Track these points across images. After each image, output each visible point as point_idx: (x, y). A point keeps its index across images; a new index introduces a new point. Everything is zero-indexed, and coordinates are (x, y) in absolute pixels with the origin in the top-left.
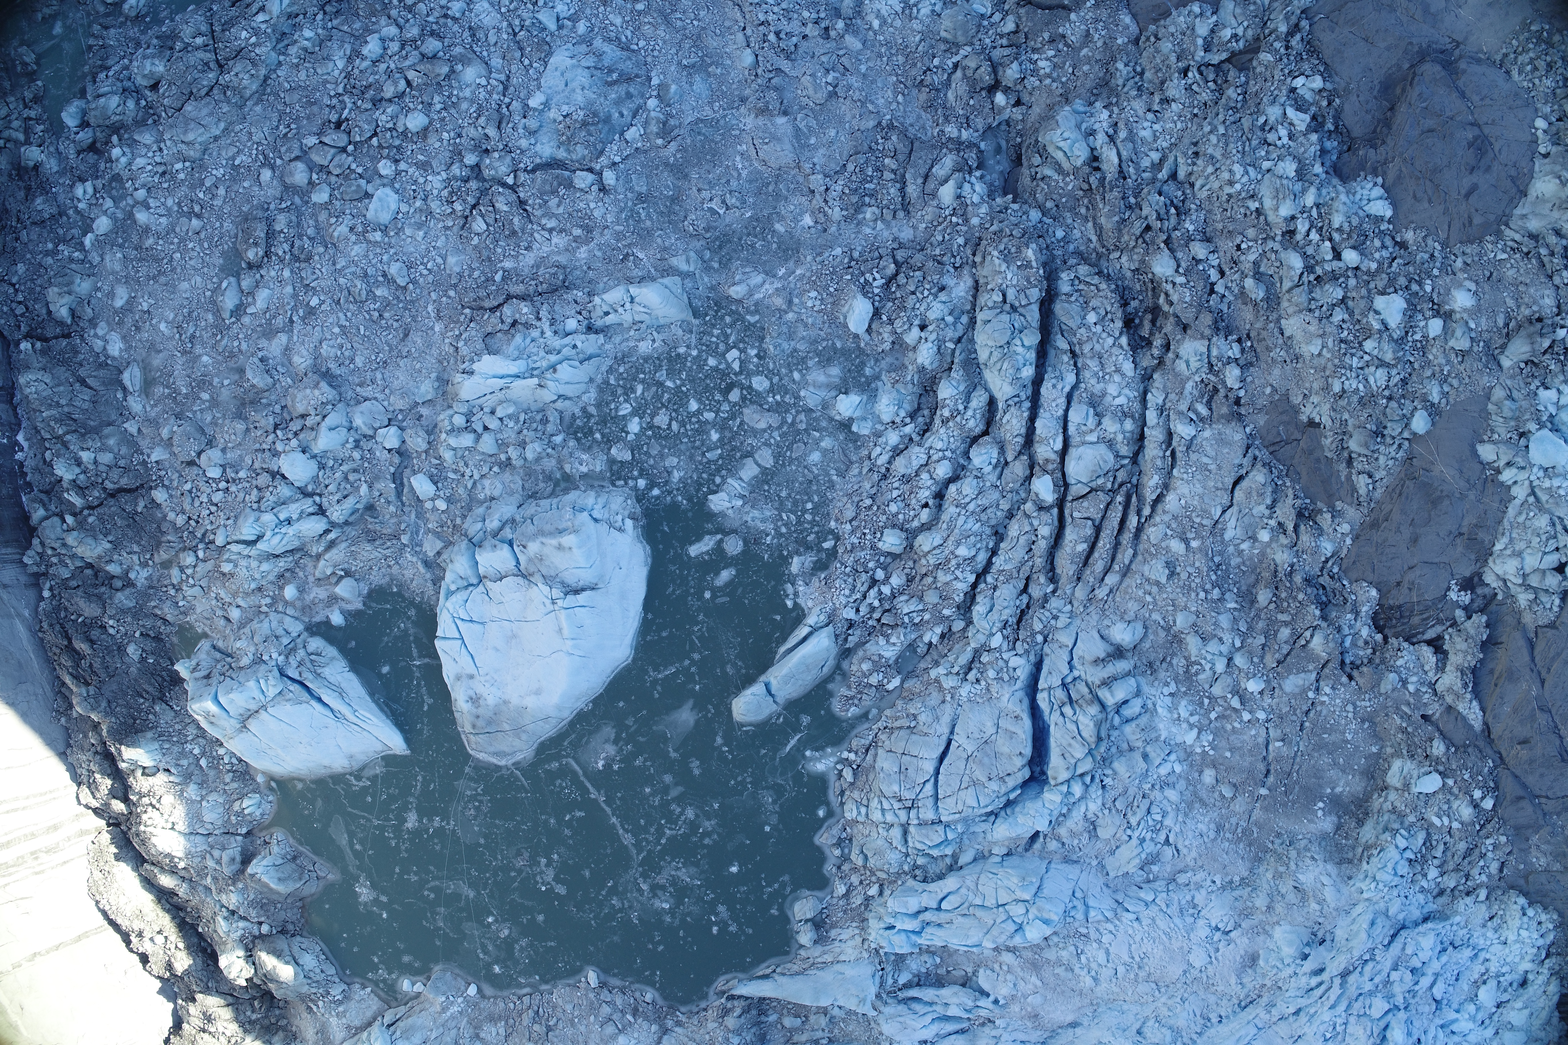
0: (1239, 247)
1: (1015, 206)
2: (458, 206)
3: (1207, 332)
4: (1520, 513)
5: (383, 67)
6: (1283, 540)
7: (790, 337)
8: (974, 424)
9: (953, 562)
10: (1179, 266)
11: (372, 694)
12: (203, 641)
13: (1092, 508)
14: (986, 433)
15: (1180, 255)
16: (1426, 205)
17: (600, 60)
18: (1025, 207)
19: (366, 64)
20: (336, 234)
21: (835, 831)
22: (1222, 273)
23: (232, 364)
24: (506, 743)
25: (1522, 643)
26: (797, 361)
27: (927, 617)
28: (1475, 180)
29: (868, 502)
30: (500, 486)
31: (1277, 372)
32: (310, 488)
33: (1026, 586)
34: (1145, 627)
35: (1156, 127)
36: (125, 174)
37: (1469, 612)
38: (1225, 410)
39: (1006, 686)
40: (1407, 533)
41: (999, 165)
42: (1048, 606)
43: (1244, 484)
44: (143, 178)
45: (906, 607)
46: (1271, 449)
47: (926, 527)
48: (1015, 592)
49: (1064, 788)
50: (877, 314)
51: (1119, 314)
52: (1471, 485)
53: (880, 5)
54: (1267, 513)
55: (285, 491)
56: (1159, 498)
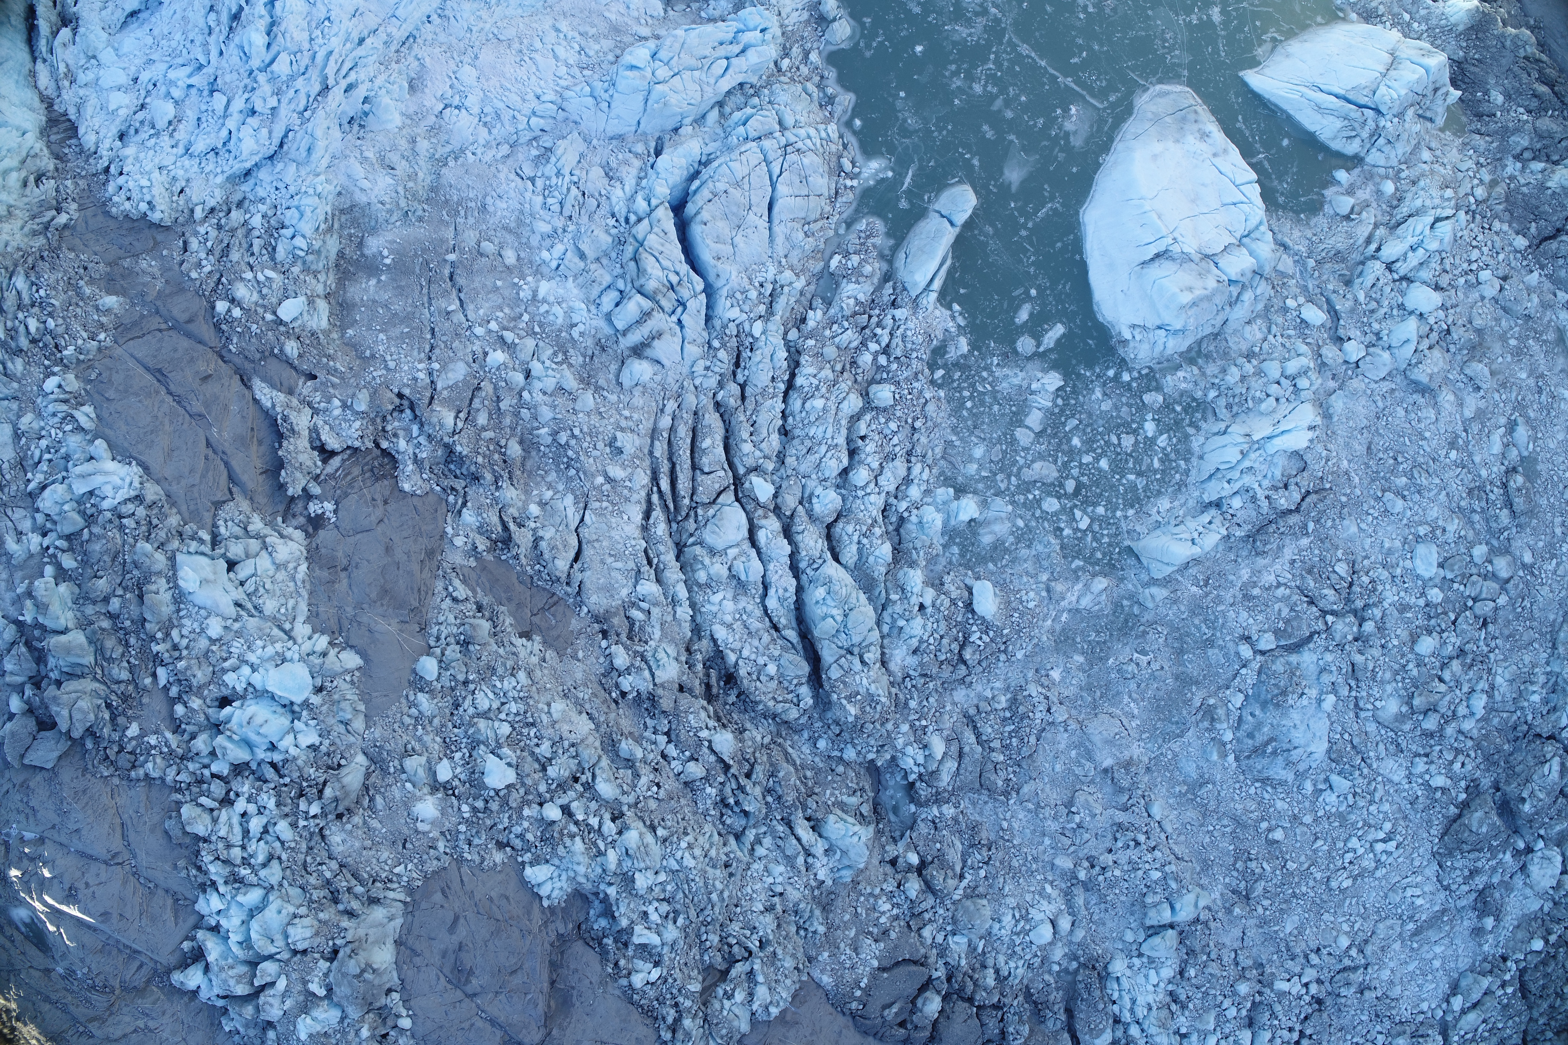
0: (658, 785)
1: (871, 756)
3: (660, 692)
4: (294, 609)
5: (1465, 689)
6: (513, 511)
7: (1037, 557)
8: (847, 530)
9: (824, 390)
10: (709, 747)
11: (1289, 117)
12: (1442, 124)
13: (709, 485)
14: (832, 527)
15: (712, 758)
16: (493, 895)
17: (1286, 759)
18: (861, 760)
19: (1479, 687)
20: (1456, 521)
21: (838, 110)
22: (664, 756)
23: (1502, 378)
24: (1162, 106)
25: (245, 478)
27: (827, 333)
28: (454, 937)
30: (1247, 336)
31: (579, 676)
32: (1404, 284)
33: (743, 392)
34: (620, 384)
35: (770, 880)
37: (307, 496)
38: (616, 621)
39: (737, 287)
40: (399, 555)
41: (891, 795)
42: (718, 378)
43: (572, 554)
45: (850, 337)
46: (555, 598)
47: (857, 417)
48: (752, 381)
49: (654, 202)
50: (969, 606)
51: (745, 682)
52: (353, 620)
53: (1050, 908)
54: (541, 533)
55: (1425, 274)
56: (647, 515)
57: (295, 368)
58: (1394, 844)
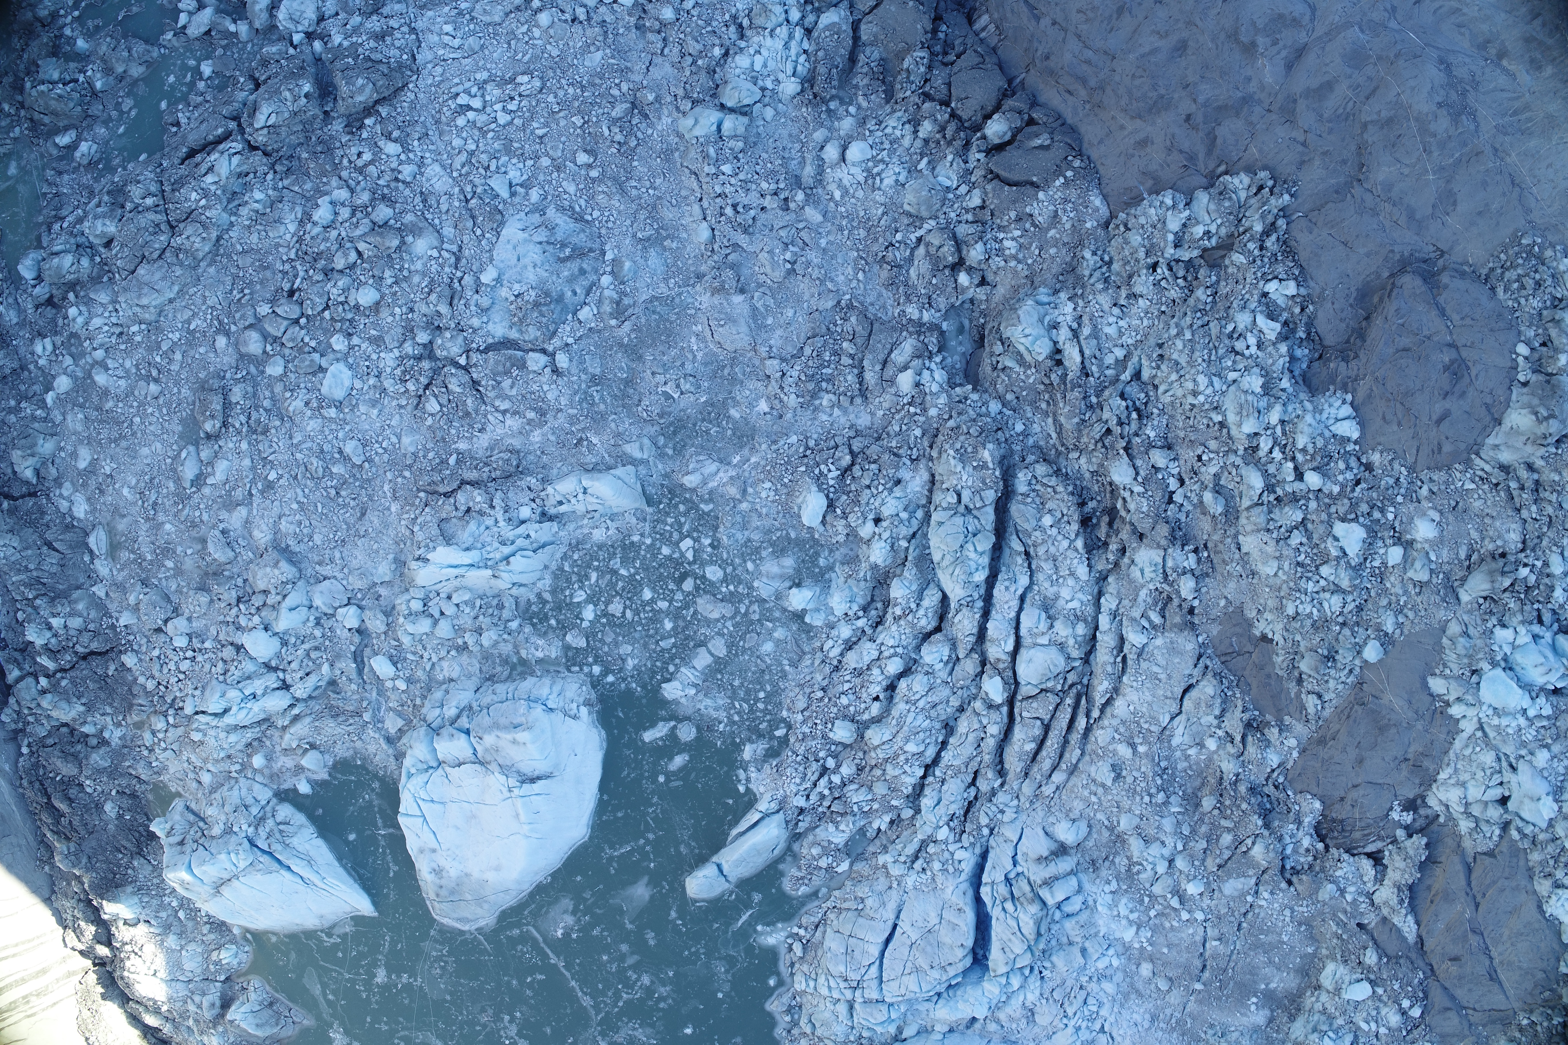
0: (1200, 458)
1: (975, 396)
2: (411, 386)
3: (1164, 542)
4: (1467, 746)
5: (334, 234)
6: (1230, 750)
7: (744, 527)
8: (926, 621)
9: (902, 758)
10: (1137, 474)
11: (340, 859)
12: (177, 800)
13: (1042, 709)
14: (938, 629)
15: (1139, 463)
16: (1395, 428)
17: (553, 234)
18: (986, 396)
19: (317, 230)
20: (291, 409)
21: (786, 999)
22: (1182, 482)
23: (194, 533)
24: (468, 911)
25: (1459, 867)
26: (751, 551)
27: (876, 806)
28: (1447, 406)
29: (820, 694)
30: (457, 668)
31: (1232, 585)
32: (273, 664)
33: (975, 779)
34: (1090, 826)
35: (1122, 323)
36: (83, 333)
37: (1410, 832)
38: (1178, 619)
39: (950, 878)
40: (1353, 753)
41: (961, 346)
42: (994, 800)
43: (1193, 694)
44: (101, 338)
45: (857, 796)
46: (1223, 659)
47: (877, 720)
48: (963, 786)
49: (1003, 980)
50: (831, 505)
51: (1076, 517)
52: (1419, 716)
53: (842, 174)
54: (1215, 722)
55: (249, 667)
56: (1109, 702)
57: (1373, 939)
58: (461, 100)
